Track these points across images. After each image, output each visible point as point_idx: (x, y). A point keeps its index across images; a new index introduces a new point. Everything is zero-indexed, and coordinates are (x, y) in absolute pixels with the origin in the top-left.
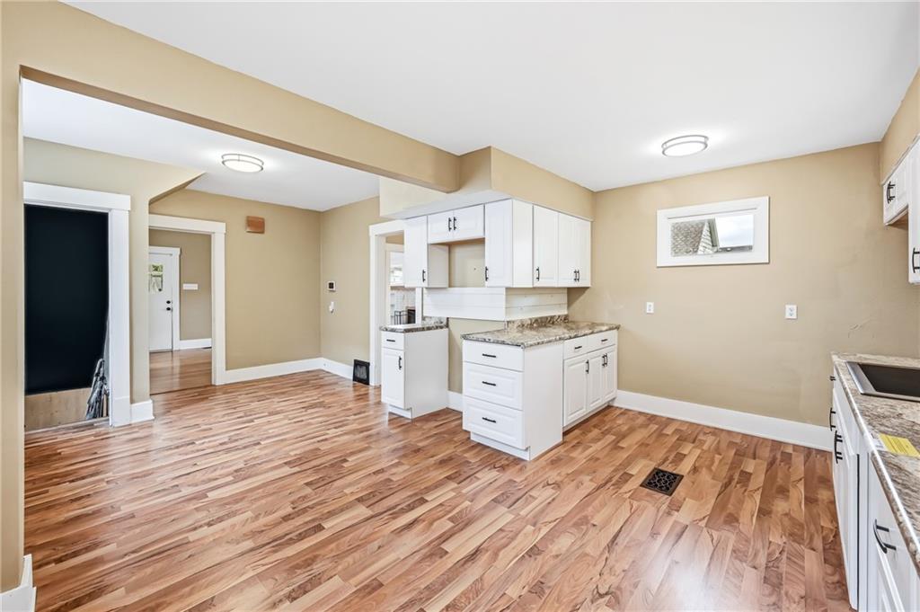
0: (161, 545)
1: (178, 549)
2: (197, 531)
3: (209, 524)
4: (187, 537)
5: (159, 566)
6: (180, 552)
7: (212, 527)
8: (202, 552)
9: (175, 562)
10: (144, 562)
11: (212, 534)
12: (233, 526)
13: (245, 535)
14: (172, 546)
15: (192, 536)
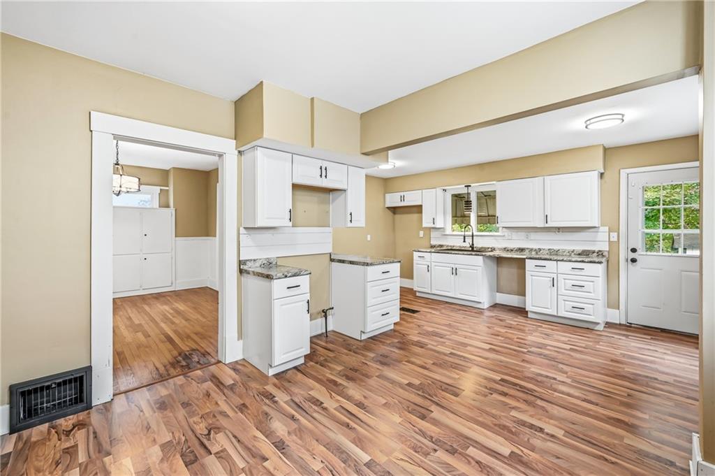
0: (583, 446)
1: (576, 434)
2: (553, 433)
3: (541, 430)
4: (564, 436)
5: (595, 435)
6: (577, 431)
7: (543, 427)
8: (566, 420)
9: (585, 429)
10: (603, 446)
11: (549, 423)
12: (532, 416)
13: (534, 407)
14: (578, 440)
15: (560, 433)
